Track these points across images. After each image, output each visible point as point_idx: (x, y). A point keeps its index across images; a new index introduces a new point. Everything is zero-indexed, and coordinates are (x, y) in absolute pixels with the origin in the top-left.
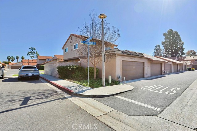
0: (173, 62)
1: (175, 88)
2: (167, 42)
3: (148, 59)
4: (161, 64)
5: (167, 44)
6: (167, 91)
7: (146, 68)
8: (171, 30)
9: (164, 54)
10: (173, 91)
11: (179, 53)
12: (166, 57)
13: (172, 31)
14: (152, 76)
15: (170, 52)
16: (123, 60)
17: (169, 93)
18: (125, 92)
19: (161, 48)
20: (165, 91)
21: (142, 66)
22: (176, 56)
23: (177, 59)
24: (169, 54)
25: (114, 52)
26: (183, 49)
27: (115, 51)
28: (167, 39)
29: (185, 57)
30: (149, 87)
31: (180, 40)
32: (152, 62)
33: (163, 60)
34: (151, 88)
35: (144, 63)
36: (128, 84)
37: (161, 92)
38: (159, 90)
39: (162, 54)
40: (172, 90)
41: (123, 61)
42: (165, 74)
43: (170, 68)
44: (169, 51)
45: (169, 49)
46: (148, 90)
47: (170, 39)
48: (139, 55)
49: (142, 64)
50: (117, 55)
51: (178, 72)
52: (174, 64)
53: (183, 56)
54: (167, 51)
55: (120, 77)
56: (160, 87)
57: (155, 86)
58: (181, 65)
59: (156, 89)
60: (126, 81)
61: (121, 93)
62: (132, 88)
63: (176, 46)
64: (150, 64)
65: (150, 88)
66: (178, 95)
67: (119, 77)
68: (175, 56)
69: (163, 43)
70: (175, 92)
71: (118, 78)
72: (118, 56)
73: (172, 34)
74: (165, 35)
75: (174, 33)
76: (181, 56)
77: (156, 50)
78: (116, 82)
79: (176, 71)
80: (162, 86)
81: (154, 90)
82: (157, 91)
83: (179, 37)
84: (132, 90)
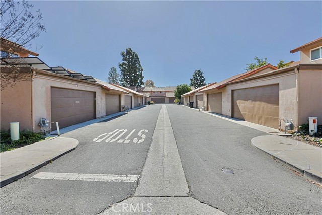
0: (133, 93)
1: (143, 130)
2: (125, 65)
3: (102, 87)
4: (120, 96)
5: (125, 68)
6: (134, 138)
7: (98, 101)
8: (130, 49)
9: (121, 81)
10: (142, 135)
11: (138, 82)
12: (124, 86)
13: (132, 51)
14: (107, 114)
15: (129, 80)
16: (52, 85)
17: (139, 140)
18: (60, 156)
19: (117, 72)
20: (131, 138)
21: (93, 99)
22: (135, 86)
23: (136, 89)
24: (127, 81)
25: (29, 66)
26: (142, 77)
27: (31, 65)
28: (126, 61)
29: (144, 88)
30: (107, 135)
31: (140, 65)
32: (107, 92)
33: (122, 90)
34: (111, 137)
35: (95, 93)
36: (65, 134)
37: (127, 142)
38: (123, 138)
39: (119, 81)
40: (140, 134)
41: (52, 87)
42: (124, 111)
43: (130, 102)
44: (127, 78)
45: (128, 74)
46: (107, 141)
47: (129, 62)
48: (86, 79)
49: (92, 96)
50: (37, 73)
51: (139, 106)
52: (135, 96)
53: (143, 86)
54: (125, 78)
55: (44, 124)
56: (124, 133)
57: (117, 132)
58: (142, 97)
59: (118, 137)
60: (60, 129)
61: (49, 162)
62: (75, 143)
63: (135, 73)
64: (105, 95)
65: (108, 138)
66: (149, 140)
67: (42, 123)
68: (133, 86)
69: (121, 66)
70: (144, 136)
71: (40, 126)
72: (39, 76)
73: (131, 55)
74: (123, 54)
75: (134, 55)
76: (140, 86)
77: (111, 75)
78: (33, 135)
79: (137, 105)
80: (126, 131)
81: (116, 139)
82: (121, 141)
83: (139, 61)
84: (77, 147)
